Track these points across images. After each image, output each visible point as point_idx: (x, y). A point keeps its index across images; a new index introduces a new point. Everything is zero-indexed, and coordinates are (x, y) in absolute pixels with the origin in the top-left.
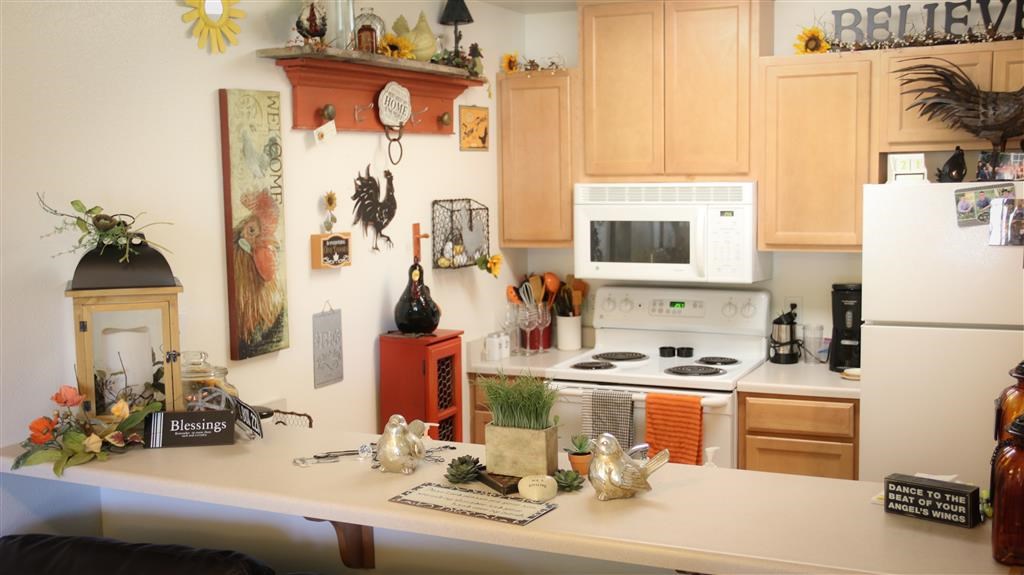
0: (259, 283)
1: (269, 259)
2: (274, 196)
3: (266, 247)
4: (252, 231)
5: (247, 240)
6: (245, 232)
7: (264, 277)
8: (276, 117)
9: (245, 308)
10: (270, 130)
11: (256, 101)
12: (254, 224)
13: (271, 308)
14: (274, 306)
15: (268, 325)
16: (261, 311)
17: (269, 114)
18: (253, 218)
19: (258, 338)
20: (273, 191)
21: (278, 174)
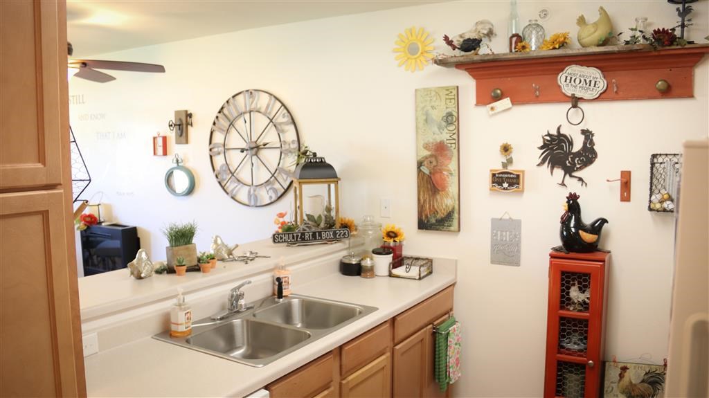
0: (435, 192)
1: (444, 180)
2: (449, 145)
3: (441, 172)
4: (431, 163)
5: (427, 168)
6: (425, 163)
7: (440, 189)
8: (453, 101)
9: (424, 202)
10: (447, 108)
11: (437, 93)
12: (433, 159)
13: (444, 207)
14: (446, 206)
15: (440, 215)
16: (436, 207)
17: (446, 99)
18: (431, 156)
19: (433, 221)
20: (448, 142)
21: (454, 132)
